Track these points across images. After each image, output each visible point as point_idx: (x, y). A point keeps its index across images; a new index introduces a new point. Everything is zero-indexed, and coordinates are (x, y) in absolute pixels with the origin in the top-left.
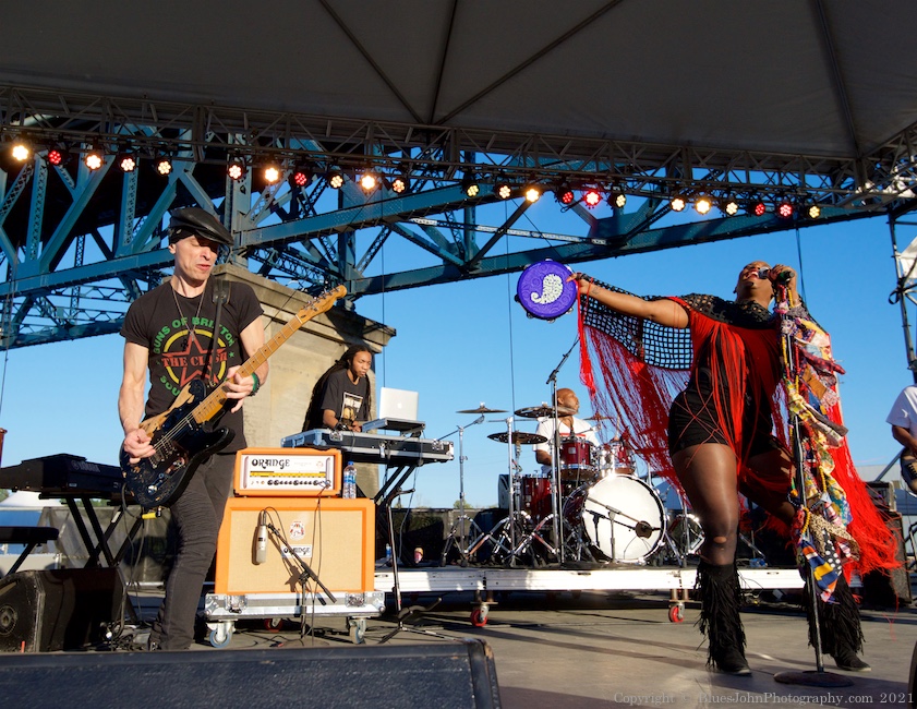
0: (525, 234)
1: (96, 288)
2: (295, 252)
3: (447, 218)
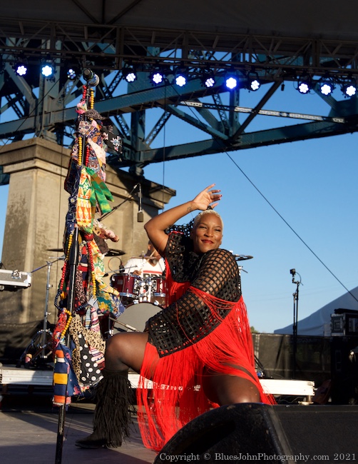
0: (274, 113)
3: (215, 101)
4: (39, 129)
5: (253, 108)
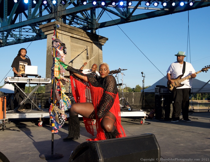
0: (143, 8)
1: (24, 29)
2: (77, 17)
4: (56, 18)
5: (135, 6)
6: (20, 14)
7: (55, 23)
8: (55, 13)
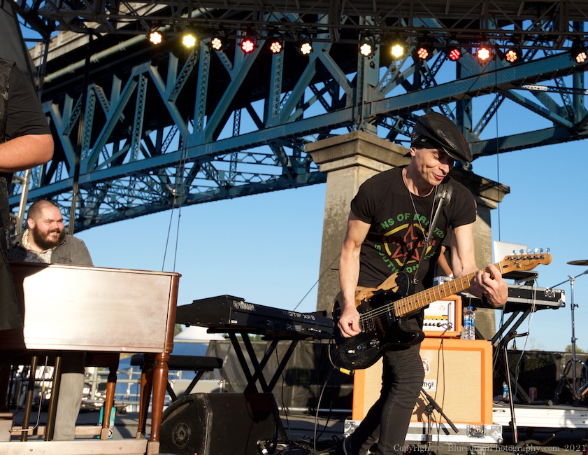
1: (250, 154)
3: (557, 83)
4: (358, 122)
6: (238, 113)
7: (355, 138)
8: (353, 107)
